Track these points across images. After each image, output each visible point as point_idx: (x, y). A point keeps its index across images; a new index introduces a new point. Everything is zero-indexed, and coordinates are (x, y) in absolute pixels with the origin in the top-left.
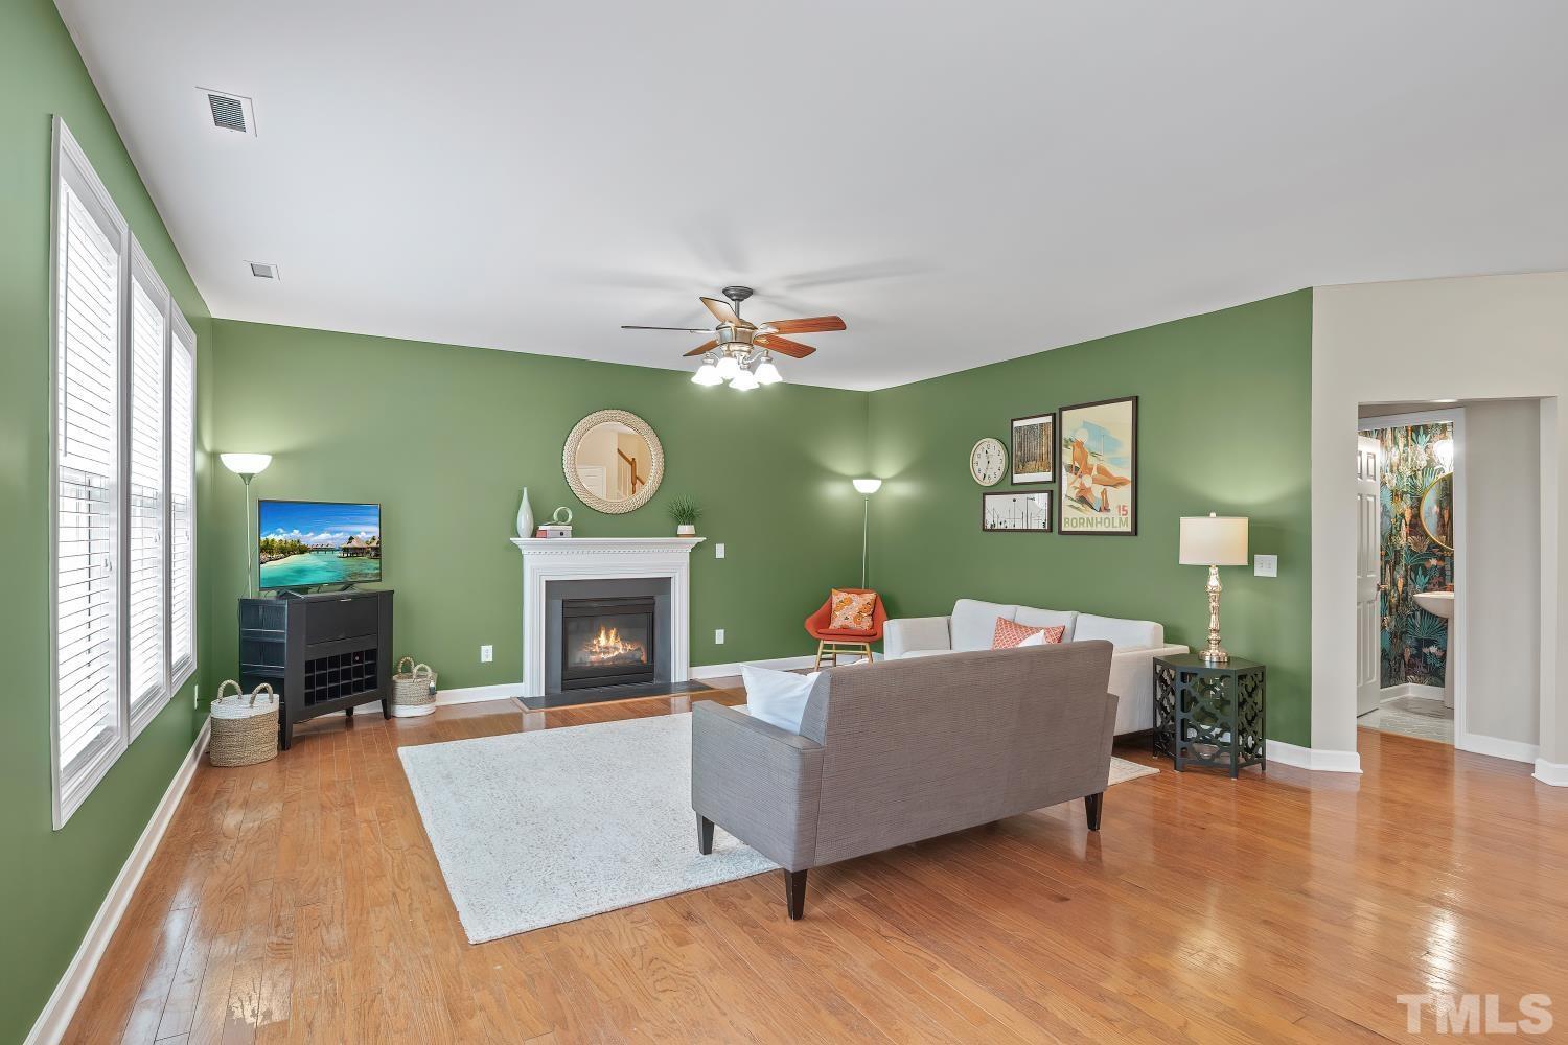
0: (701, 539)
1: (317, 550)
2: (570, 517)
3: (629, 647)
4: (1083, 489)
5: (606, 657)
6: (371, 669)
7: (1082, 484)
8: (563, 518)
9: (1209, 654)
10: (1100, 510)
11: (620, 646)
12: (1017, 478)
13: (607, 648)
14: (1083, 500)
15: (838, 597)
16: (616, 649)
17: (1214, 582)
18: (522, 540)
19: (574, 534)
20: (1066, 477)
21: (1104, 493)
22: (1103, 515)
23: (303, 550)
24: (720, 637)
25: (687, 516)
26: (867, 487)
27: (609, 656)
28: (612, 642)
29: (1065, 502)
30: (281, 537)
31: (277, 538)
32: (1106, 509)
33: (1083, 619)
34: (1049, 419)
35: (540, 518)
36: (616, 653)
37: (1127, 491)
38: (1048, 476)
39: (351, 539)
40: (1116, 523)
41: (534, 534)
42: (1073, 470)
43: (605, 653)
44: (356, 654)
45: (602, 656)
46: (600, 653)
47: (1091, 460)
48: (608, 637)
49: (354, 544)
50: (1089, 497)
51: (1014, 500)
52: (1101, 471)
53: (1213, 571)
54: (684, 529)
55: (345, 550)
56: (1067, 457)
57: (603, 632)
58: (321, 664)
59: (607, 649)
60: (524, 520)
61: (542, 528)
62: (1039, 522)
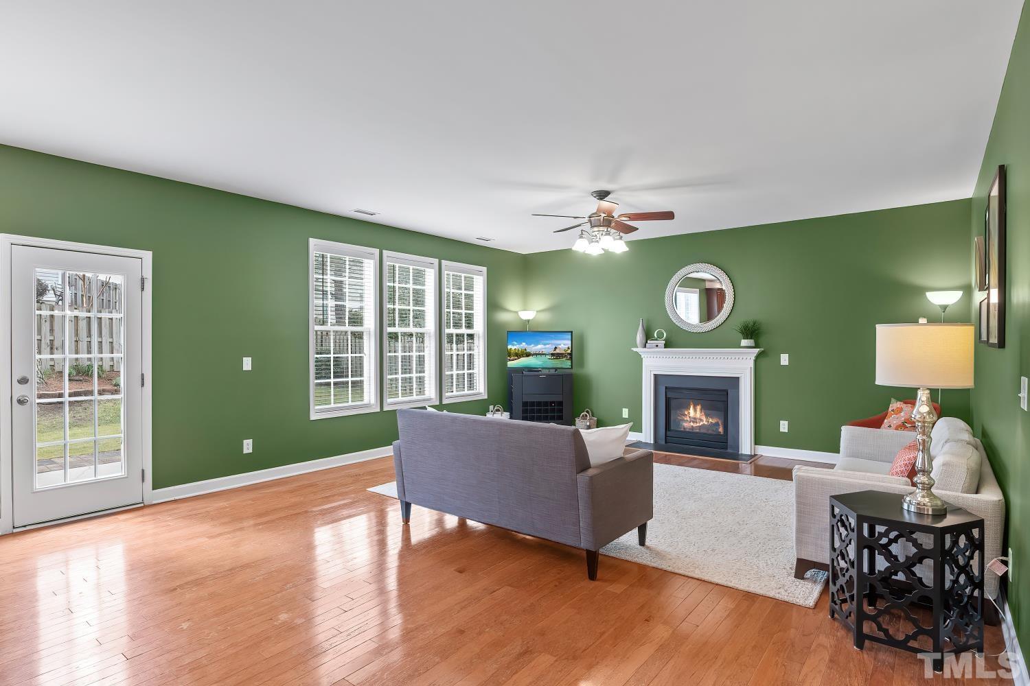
0: (760, 350)
1: (537, 354)
2: (664, 335)
3: (710, 420)
5: (695, 425)
6: (561, 411)
8: (660, 336)
11: (704, 419)
13: (695, 418)
16: (701, 420)
18: (640, 350)
19: (666, 346)
23: (528, 355)
24: (784, 426)
25: (752, 331)
27: (698, 425)
28: (698, 415)
30: (515, 347)
35: (648, 336)
36: (701, 423)
39: (556, 348)
41: (646, 346)
43: (693, 422)
44: (551, 403)
45: (692, 424)
46: (690, 422)
48: (695, 410)
49: (557, 351)
54: (744, 342)
55: (553, 355)
57: (692, 407)
58: (532, 404)
59: (694, 420)
60: (639, 337)
61: (649, 342)
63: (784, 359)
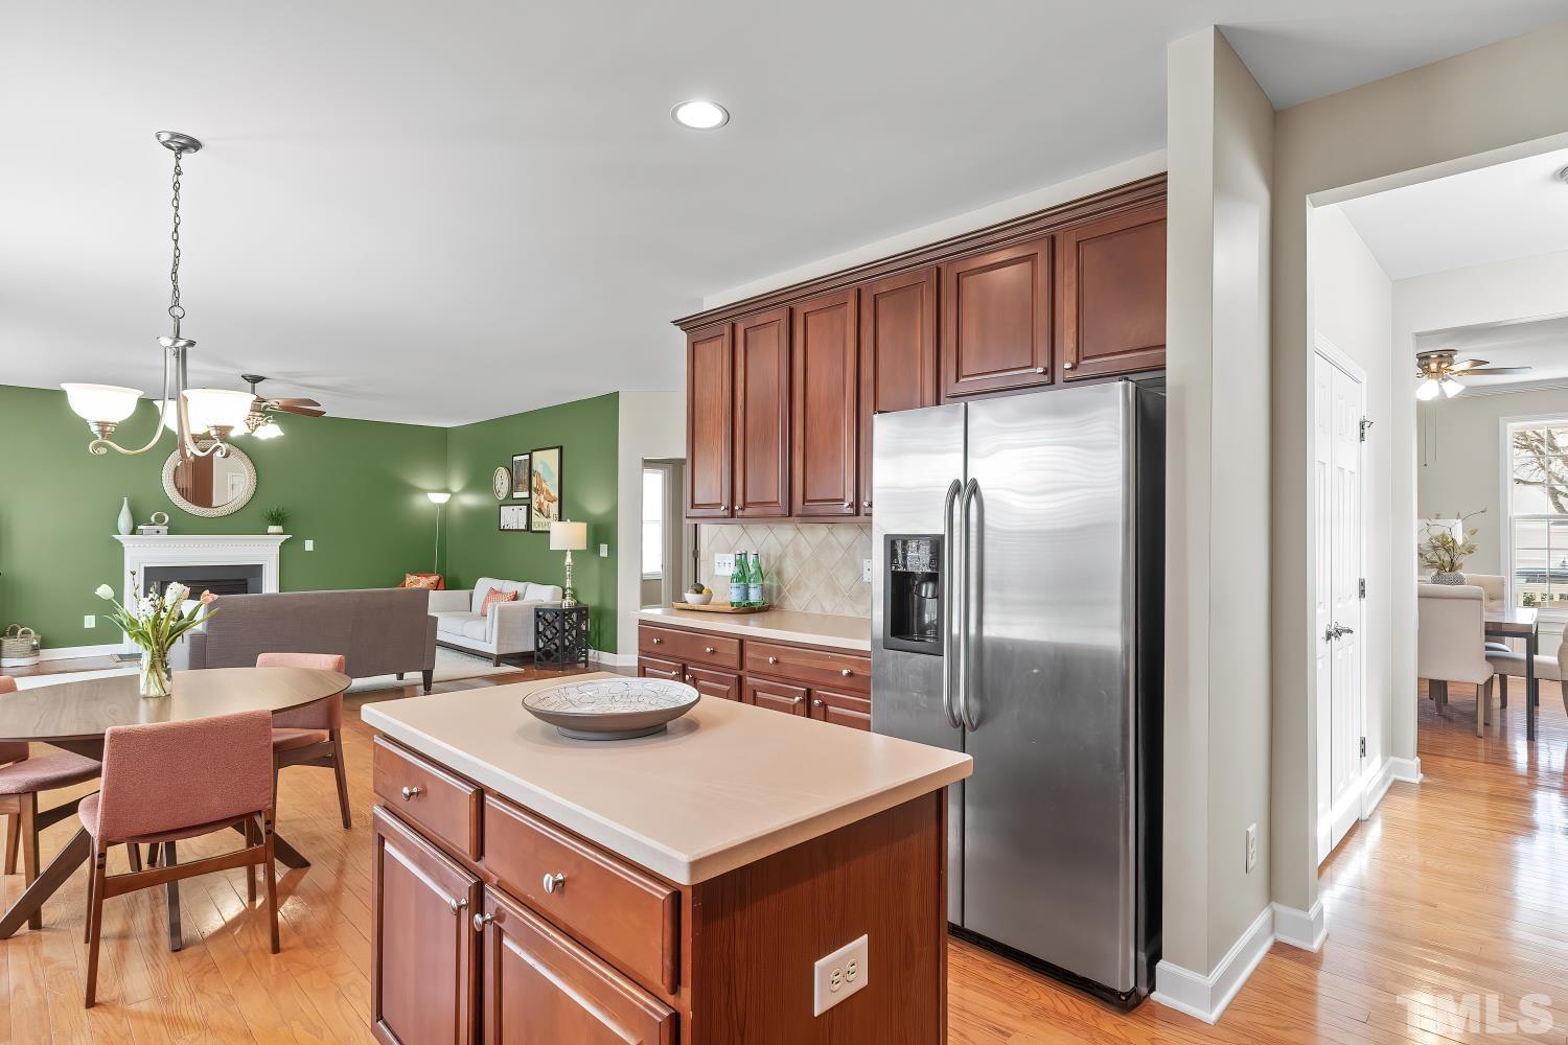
0: (288, 537)
2: (167, 519)
4: (541, 504)
7: (540, 500)
8: (160, 520)
9: (565, 602)
10: (546, 518)
12: (516, 495)
14: (540, 510)
15: (410, 579)
17: (568, 560)
18: (124, 537)
19: (170, 532)
20: (534, 495)
21: (548, 506)
22: (547, 520)
25: (277, 519)
26: (440, 498)
29: (534, 511)
32: (548, 517)
33: (531, 586)
34: (527, 457)
35: (138, 520)
37: (556, 503)
38: (526, 495)
41: (133, 532)
42: (537, 490)
47: (544, 485)
50: (542, 509)
51: (513, 510)
52: (548, 492)
53: (569, 554)
54: (272, 529)
56: (534, 484)
60: (124, 520)
61: (140, 527)
62: (522, 526)
63: (309, 545)
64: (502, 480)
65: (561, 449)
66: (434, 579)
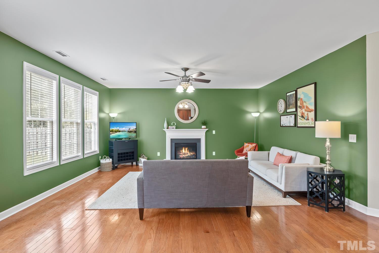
0: (207, 129)
1: (123, 131)
2: (175, 124)
3: (191, 153)
4: (303, 114)
5: (185, 156)
6: (133, 156)
7: (302, 112)
8: (174, 124)
9: (325, 168)
10: (307, 120)
11: (189, 153)
12: (288, 111)
13: (185, 153)
14: (302, 117)
15: (246, 144)
16: (187, 154)
17: (328, 144)
18: (165, 130)
19: (176, 128)
20: (299, 110)
21: (307, 114)
22: (307, 121)
23: (119, 131)
24: (214, 153)
25: (204, 123)
26: (256, 115)
27: (186, 156)
28: (186, 152)
29: (299, 117)
30: (115, 129)
31: (114, 129)
32: (308, 119)
34: (294, 92)
35: (169, 125)
36: (187, 155)
37: (313, 113)
38: (294, 110)
39: (129, 129)
40: (311, 124)
41: (168, 128)
42: (300, 107)
43: (184, 155)
44: (130, 152)
45: (183, 156)
46: (183, 155)
47: (304, 104)
48: (185, 150)
49: (130, 130)
50: (304, 116)
51: (287, 117)
52: (307, 107)
53: (328, 140)
54: (203, 127)
55: (128, 131)
56: (299, 104)
57: (184, 149)
58: (122, 154)
59: (185, 154)
60: (165, 125)
61: (169, 127)
62: (292, 124)
63: (214, 132)
64: (281, 105)
65: (315, 84)
66: (254, 145)
